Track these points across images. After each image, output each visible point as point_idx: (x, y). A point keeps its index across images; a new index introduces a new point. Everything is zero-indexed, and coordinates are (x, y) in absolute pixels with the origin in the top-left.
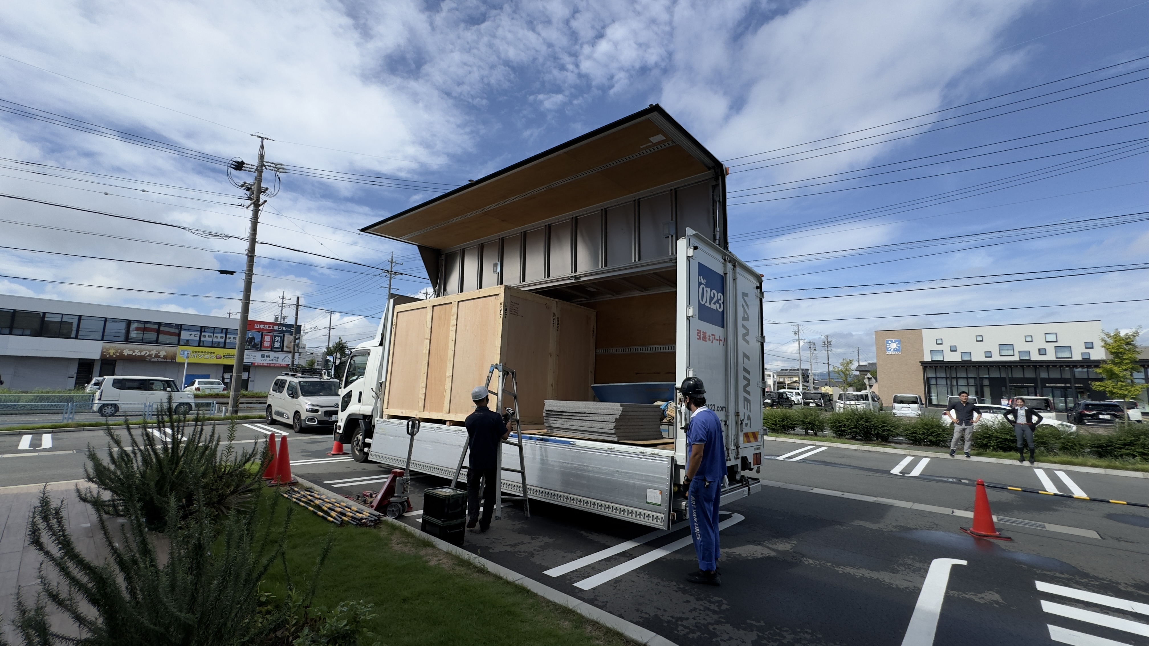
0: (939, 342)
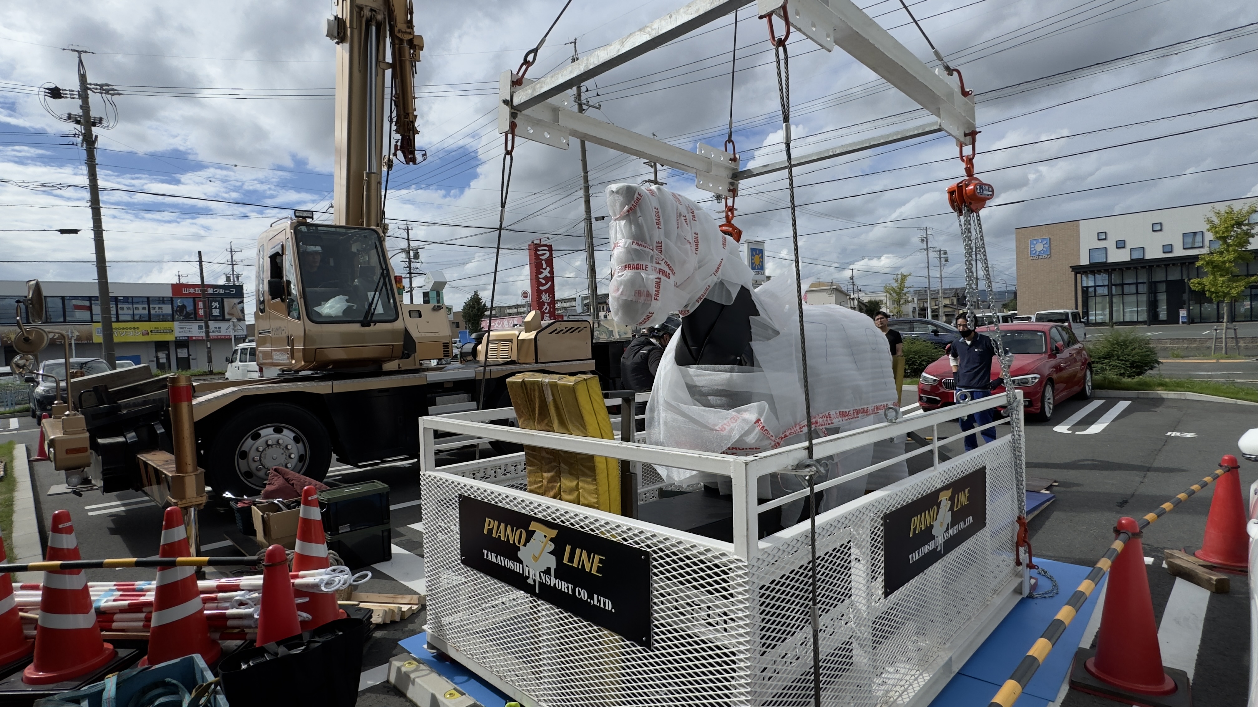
0: (1102, 236)
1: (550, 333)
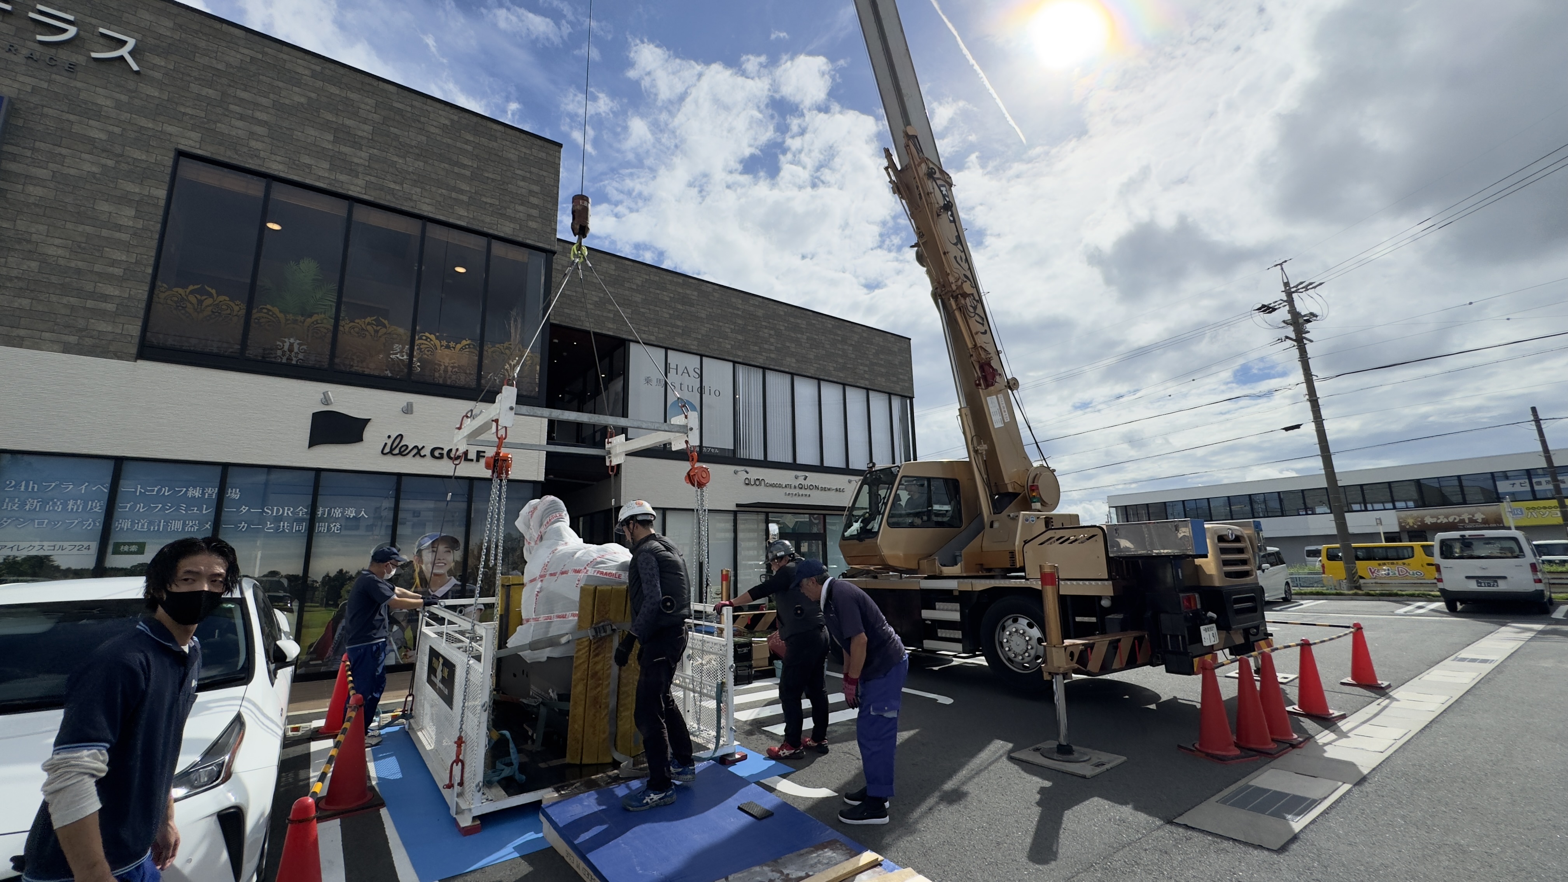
1: (1041, 544)
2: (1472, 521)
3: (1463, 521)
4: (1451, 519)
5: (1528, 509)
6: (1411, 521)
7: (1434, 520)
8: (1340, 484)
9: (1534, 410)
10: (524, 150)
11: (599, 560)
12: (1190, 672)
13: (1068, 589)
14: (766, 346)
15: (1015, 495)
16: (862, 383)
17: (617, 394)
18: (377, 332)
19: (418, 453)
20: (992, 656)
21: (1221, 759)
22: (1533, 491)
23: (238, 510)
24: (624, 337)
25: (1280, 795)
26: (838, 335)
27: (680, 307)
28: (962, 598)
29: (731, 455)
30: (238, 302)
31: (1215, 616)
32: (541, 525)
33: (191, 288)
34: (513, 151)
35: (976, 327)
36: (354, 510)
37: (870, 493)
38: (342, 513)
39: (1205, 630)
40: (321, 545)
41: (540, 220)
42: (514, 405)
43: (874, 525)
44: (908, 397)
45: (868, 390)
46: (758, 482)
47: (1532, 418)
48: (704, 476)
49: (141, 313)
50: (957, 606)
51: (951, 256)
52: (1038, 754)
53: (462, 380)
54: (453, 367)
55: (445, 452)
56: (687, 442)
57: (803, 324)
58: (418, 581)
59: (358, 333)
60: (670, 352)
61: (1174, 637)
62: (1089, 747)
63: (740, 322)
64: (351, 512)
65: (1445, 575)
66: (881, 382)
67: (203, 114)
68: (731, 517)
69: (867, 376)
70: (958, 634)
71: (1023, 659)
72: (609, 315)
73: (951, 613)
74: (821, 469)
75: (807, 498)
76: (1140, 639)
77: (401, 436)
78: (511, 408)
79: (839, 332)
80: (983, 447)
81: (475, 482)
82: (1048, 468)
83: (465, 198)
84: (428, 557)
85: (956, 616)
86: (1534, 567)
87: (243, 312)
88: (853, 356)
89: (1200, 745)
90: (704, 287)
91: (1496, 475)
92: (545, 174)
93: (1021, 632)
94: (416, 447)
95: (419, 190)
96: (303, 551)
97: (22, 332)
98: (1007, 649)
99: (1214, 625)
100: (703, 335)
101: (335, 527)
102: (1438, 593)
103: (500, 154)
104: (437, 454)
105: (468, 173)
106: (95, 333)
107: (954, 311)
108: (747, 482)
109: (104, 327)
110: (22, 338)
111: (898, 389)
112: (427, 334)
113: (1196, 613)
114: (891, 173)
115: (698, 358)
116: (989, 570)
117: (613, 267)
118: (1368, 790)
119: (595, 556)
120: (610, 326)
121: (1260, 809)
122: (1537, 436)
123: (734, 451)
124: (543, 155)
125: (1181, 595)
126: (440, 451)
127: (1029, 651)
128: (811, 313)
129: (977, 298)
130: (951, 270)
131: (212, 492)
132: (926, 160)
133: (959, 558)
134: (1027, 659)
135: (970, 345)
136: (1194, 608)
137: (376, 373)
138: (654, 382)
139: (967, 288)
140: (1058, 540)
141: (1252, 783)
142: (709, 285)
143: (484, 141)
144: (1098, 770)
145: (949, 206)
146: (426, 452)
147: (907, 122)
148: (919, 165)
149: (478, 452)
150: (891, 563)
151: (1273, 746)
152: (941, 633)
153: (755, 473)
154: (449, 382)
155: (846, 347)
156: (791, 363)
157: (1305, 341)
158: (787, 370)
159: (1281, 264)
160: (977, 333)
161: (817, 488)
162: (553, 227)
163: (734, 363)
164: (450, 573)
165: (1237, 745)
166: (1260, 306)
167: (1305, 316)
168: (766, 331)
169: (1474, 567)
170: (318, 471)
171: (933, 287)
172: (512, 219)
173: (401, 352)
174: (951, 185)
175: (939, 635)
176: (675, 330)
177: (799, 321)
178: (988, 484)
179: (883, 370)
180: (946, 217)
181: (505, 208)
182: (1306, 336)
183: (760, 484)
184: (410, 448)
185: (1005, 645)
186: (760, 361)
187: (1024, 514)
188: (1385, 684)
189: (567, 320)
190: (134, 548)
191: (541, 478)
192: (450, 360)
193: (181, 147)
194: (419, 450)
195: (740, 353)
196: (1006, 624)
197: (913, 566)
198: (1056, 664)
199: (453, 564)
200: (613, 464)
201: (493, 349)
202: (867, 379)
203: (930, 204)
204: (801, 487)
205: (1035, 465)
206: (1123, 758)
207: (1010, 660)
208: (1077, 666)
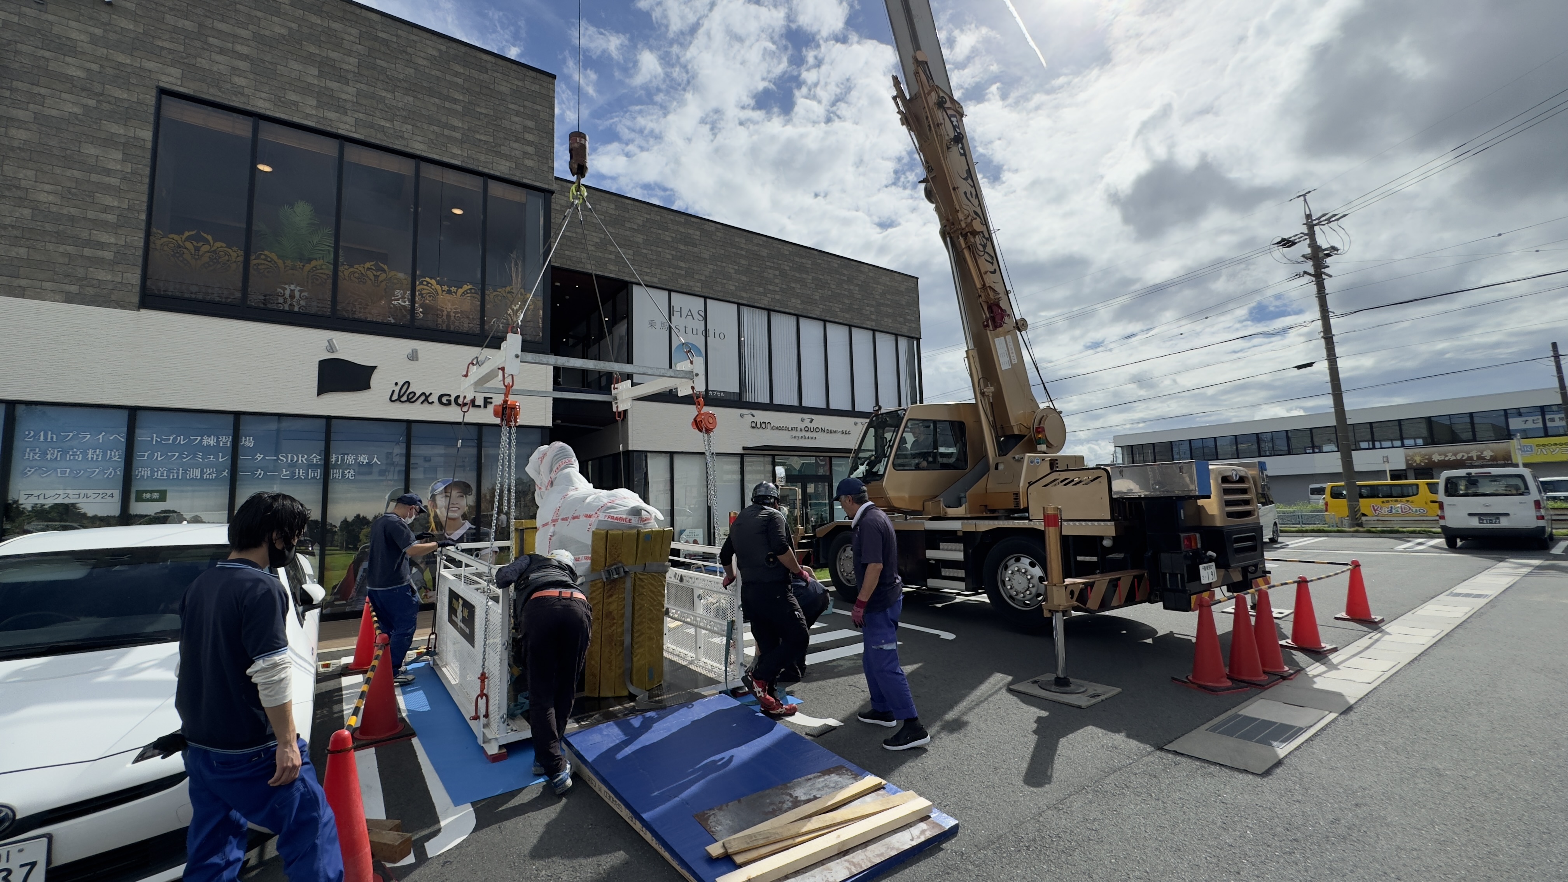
1: (1045, 486)
2: (1479, 458)
3: (1471, 458)
4: (1459, 457)
5: (1538, 445)
6: (1418, 459)
7: (1442, 458)
8: (1349, 422)
9: (1554, 345)
10: (516, 82)
11: (609, 504)
12: (1187, 608)
13: (1069, 529)
14: (771, 287)
15: (1020, 437)
16: (869, 324)
17: (621, 338)
18: (376, 277)
19: (426, 400)
20: (994, 594)
21: (1213, 690)
22: (1545, 427)
23: (253, 457)
24: (627, 279)
25: (1268, 724)
26: (844, 275)
27: (682, 247)
28: (965, 538)
29: (736, 398)
30: (235, 248)
31: (1214, 555)
32: (551, 471)
33: (187, 234)
34: (505, 83)
35: (985, 266)
36: (366, 457)
37: (876, 436)
38: (356, 460)
39: (1205, 569)
40: (337, 490)
41: (535, 158)
42: (519, 353)
43: (880, 468)
44: (915, 338)
45: (874, 331)
46: (764, 425)
47: (1552, 354)
48: (711, 421)
49: (140, 261)
50: (961, 546)
51: (961, 191)
52: (1036, 686)
53: (466, 326)
54: (456, 313)
55: (452, 399)
56: (693, 388)
57: (808, 263)
58: (433, 525)
59: (358, 278)
60: (673, 294)
61: (1173, 576)
62: (1085, 679)
63: (743, 262)
64: (364, 459)
65: (1448, 512)
66: (888, 322)
67: (181, 48)
68: (738, 459)
69: (873, 317)
70: (961, 573)
71: (1024, 597)
72: (610, 256)
73: (954, 553)
74: (827, 411)
75: (813, 440)
76: (1139, 578)
77: (408, 383)
78: (517, 356)
79: (845, 272)
80: (990, 390)
81: (484, 429)
82: (1055, 409)
83: (458, 135)
84: (441, 501)
85: (959, 556)
86: (1537, 504)
87: (241, 259)
88: (859, 296)
89: (1193, 677)
90: (707, 226)
91: (1509, 412)
92: (539, 108)
93: (1023, 571)
94: (423, 394)
95: (410, 127)
96: (320, 497)
97: (23, 282)
98: (1009, 587)
99: (1213, 564)
100: (706, 277)
101: (350, 474)
102: (1439, 530)
103: (492, 87)
104: (444, 400)
105: (459, 108)
106: (95, 282)
107: (962, 251)
108: (753, 425)
109: (103, 275)
110: (23, 288)
111: (905, 330)
112: (428, 279)
113: (1196, 552)
114: (900, 103)
115: (702, 300)
116: (993, 511)
117: (613, 207)
118: (1353, 719)
119: (605, 501)
120: (612, 268)
121: (1247, 737)
122: (1555, 373)
123: (740, 394)
124: (536, 87)
125: (1182, 535)
126: (448, 398)
127: (1031, 589)
128: (816, 252)
129: (987, 236)
130: (961, 207)
131: (226, 440)
132: (936, 88)
133: (963, 500)
134: (1028, 597)
135: (979, 286)
136: (1194, 547)
137: (379, 319)
138: (658, 326)
139: (977, 226)
140: (1062, 482)
141: (1240, 713)
142: (711, 224)
143: (475, 74)
144: (1093, 701)
145: (960, 138)
146: (434, 398)
147: (917, 47)
148: (929, 93)
149: (486, 399)
150: (897, 504)
151: (1264, 678)
152: (945, 572)
153: (761, 416)
154: (452, 328)
155: (852, 287)
156: (796, 304)
157: (1324, 276)
158: (792, 312)
159: (1304, 195)
160: (986, 273)
161: (823, 430)
162: (550, 165)
163: (739, 304)
164: (464, 517)
165: (1229, 677)
166: (1280, 239)
167: (1325, 250)
168: (770, 271)
169: (1478, 504)
170: (329, 419)
171: (941, 225)
172: (507, 157)
173: (403, 298)
174: (962, 115)
175: (943, 574)
176: (678, 271)
177: (804, 261)
178: (994, 426)
179: (890, 311)
180: (955, 150)
181: (500, 146)
182: (1326, 270)
183: (766, 427)
184: (417, 395)
185: (1007, 583)
186: (765, 303)
187: (1029, 457)
188: (1379, 618)
189: (569, 262)
190: (156, 496)
191: (549, 423)
192: (452, 305)
193: (162, 84)
194: (427, 397)
195: (744, 295)
196: (1009, 563)
197: (918, 507)
198: (1056, 602)
199: (466, 508)
200: (620, 410)
201: (495, 293)
202: (873, 320)
203: (940, 136)
204: (807, 429)
205: (1042, 406)
206: (1119, 690)
207: (1011, 597)
208: (1076, 604)
